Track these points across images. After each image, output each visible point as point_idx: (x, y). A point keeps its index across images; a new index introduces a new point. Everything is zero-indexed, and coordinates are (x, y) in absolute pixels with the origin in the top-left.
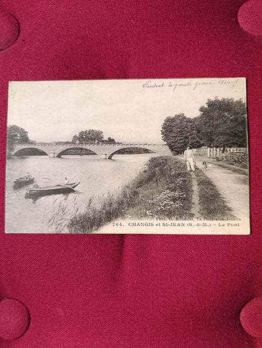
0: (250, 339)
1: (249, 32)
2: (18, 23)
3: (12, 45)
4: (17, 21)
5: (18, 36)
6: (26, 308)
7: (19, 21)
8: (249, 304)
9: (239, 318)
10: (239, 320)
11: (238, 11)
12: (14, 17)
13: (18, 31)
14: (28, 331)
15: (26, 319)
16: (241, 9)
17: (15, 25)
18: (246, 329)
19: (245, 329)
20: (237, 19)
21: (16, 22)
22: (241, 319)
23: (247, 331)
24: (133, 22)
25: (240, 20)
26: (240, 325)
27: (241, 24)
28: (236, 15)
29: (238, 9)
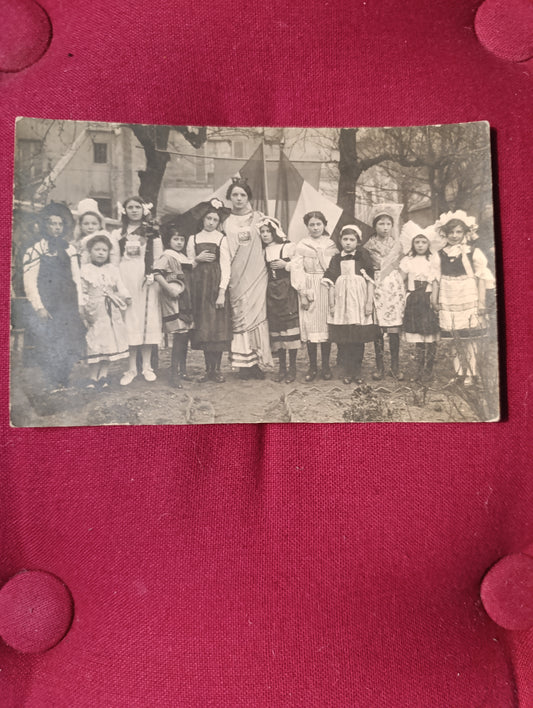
0: (502, 634)
1: (496, 53)
2: (49, 18)
3: (36, 61)
4: (47, 14)
5: (49, 44)
6: (67, 587)
7: (50, 15)
8: (497, 566)
9: (479, 595)
10: (480, 598)
11: (475, 14)
12: (40, 6)
13: (48, 36)
14: (70, 634)
15: (67, 610)
16: (481, 9)
17: (42, 22)
18: (494, 616)
19: (491, 616)
20: (473, 28)
21: (43, 15)
22: (483, 597)
23: (494, 619)
24: (281, 24)
25: (479, 29)
26: (482, 607)
27: (480, 39)
28: (471, 22)
29: (476, 10)
